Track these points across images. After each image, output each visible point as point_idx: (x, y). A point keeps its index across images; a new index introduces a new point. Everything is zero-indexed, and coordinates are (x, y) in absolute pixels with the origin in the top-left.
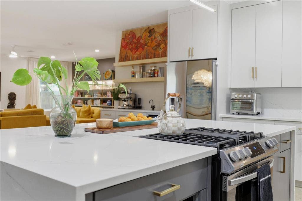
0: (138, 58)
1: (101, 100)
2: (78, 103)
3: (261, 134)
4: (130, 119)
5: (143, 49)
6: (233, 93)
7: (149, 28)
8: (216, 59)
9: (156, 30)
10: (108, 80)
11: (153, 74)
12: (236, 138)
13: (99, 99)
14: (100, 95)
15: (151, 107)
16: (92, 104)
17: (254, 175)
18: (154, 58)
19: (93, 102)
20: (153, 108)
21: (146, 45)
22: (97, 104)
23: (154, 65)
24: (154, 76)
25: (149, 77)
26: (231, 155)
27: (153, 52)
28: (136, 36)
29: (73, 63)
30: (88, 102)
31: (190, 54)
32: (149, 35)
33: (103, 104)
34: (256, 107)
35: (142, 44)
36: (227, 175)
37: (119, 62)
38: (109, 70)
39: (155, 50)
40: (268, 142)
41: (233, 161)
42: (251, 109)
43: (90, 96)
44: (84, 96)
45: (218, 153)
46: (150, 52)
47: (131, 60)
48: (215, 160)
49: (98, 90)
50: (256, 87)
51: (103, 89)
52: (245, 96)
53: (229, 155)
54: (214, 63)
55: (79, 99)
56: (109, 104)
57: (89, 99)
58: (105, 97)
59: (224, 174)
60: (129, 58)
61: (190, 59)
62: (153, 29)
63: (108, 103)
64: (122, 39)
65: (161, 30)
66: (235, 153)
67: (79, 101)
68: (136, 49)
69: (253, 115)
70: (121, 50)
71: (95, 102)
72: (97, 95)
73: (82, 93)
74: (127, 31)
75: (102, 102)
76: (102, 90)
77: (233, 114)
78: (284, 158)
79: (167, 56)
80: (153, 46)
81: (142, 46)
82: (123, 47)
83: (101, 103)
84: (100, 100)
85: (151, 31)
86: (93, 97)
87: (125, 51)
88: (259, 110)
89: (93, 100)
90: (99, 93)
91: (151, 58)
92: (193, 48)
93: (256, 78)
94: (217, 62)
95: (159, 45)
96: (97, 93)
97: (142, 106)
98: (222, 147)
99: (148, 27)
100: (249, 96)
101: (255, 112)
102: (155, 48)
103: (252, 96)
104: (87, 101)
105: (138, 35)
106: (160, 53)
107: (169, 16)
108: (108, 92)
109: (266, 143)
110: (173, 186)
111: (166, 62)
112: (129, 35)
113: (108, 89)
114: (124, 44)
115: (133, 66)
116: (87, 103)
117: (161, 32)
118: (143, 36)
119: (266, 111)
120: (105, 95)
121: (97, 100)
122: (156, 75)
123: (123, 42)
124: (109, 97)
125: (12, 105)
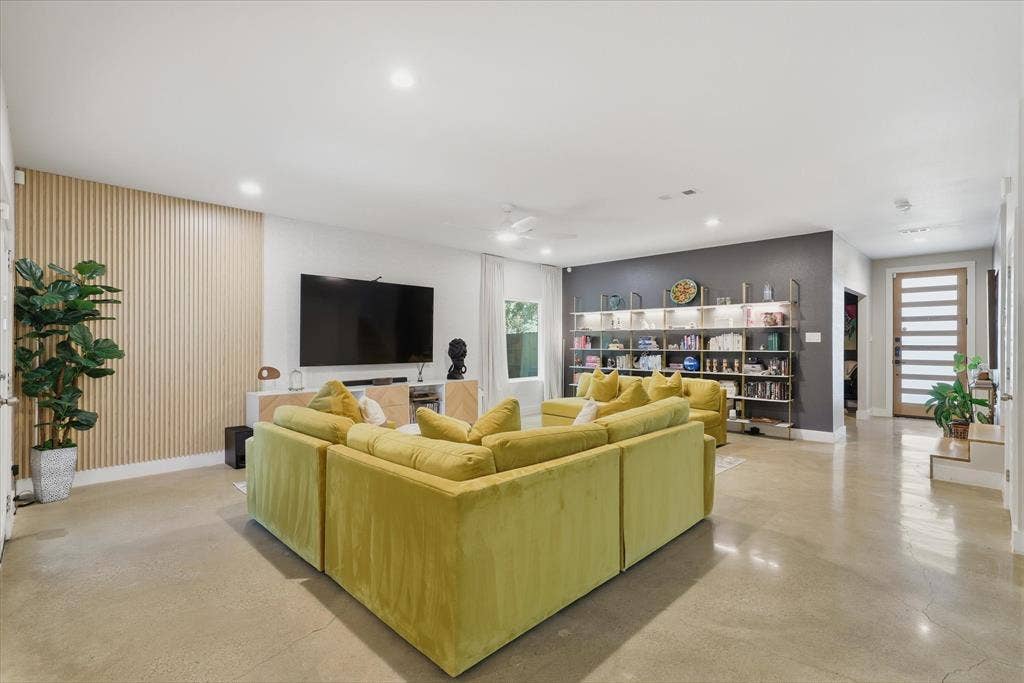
1: (662, 357)
2: (589, 363)
13: (657, 353)
14: (656, 343)
16: (630, 365)
22: (650, 366)
29: (565, 269)
30: (618, 361)
33: (669, 366)
44: (604, 347)
51: (667, 328)
56: (690, 366)
57: (621, 353)
58: (673, 348)
63: (686, 363)
67: (593, 358)
71: (642, 360)
73: (593, 339)
75: (667, 362)
76: (665, 331)
83: (662, 363)
84: (659, 357)
86: (635, 347)
90: (655, 340)
96: (647, 339)
108: (689, 336)
116: (612, 363)
120: (674, 344)
121: (651, 357)
124: (693, 349)
125: (456, 372)
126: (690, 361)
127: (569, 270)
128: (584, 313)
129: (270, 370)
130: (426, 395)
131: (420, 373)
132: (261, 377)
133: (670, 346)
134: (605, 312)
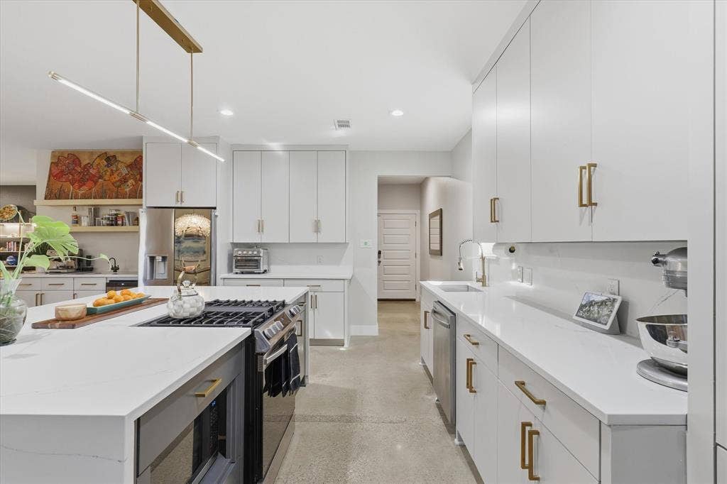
0: (84, 197)
3: (284, 302)
4: (112, 301)
5: (95, 183)
6: (236, 249)
7: (106, 153)
8: (215, 208)
9: (119, 158)
10: (8, 221)
11: (114, 221)
12: (265, 310)
15: (112, 269)
17: (284, 348)
18: (117, 198)
20: (115, 269)
21: (101, 177)
23: (117, 208)
24: (117, 225)
25: (108, 225)
26: (266, 332)
27: (115, 189)
28: (81, 163)
31: (179, 200)
32: (105, 163)
34: (263, 265)
35: (94, 176)
36: (263, 354)
37: (45, 199)
38: (12, 205)
39: (119, 186)
40: (292, 310)
41: (269, 339)
42: (258, 267)
45: (253, 332)
46: (109, 189)
47: (71, 199)
48: (250, 342)
50: (263, 242)
52: (250, 253)
53: (264, 332)
54: (213, 213)
56: (11, 262)
59: (259, 354)
60: (68, 195)
61: (179, 205)
62: (114, 156)
64: (52, 163)
65: (129, 160)
66: (269, 330)
68: (82, 183)
69: (259, 273)
70: (49, 181)
74: (62, 152)
77: (237, 273)
78: (301, 321)
79: (141, 197)
80: (114, 180)
81: (94, 179)
82: (54, 177)
85: (110, 158)
87: (59, 183)
88: (266, 268)
91: (111, 198)
92: (182, 192)
93: (263, 231)
94: (217, 212)
95: (124, 180)
97: (94, 267)
98: (256, 324)
99: (103, 152)
100: (255, 253)
101: (262, 270)
102: (118, 183)
103: (259, 252)
105: (85, 161)
106: (126, 192)
107: (144, 144)
108: (9, 242)
109: (290, 311)
110: (214, 381)
111: (141, 205)
112: (67, 158)
113: (10, 236)
114: (56, 171)
115: (75, 207)
117: (128, 163)
118: (94, 165)
119: (272, 267)
122: (120, 222)
123: (52, 169)
124: (12, 251)
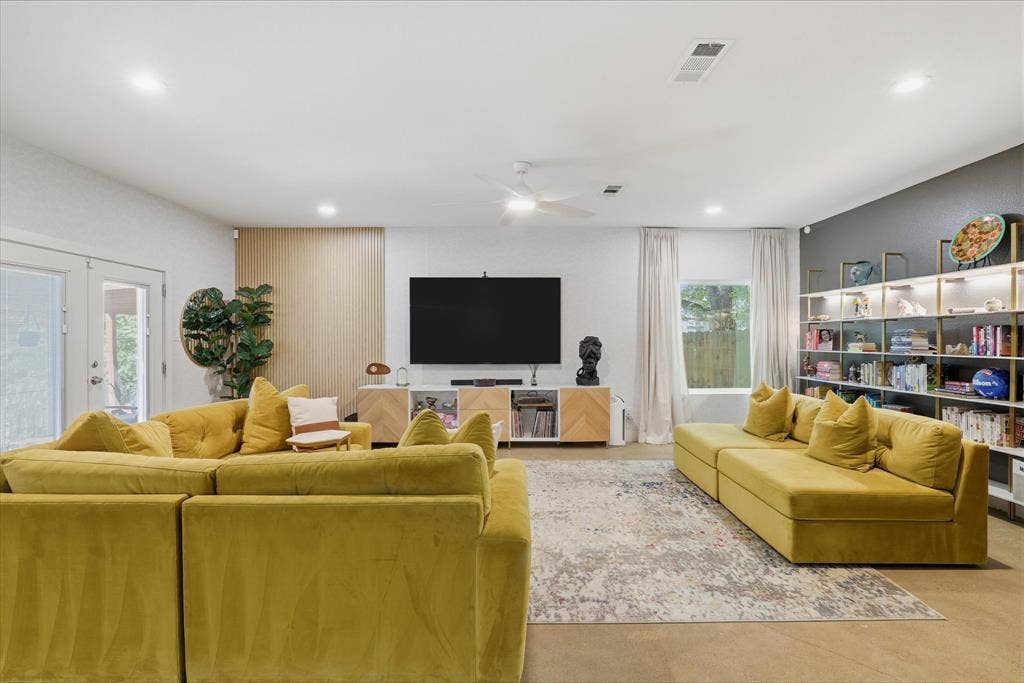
1: (929, 367)
2: (819, 373)
13: (921, 360)
14: (925, 342)
16: (880, 379)
19: (887, 375)
22: (909, 383)
29: (802, 230)
30: (862, 372)
33: (942, 385)
38: (985, 218)
43: (873, 345)
44: (845, 347)
49: (916, 321)
51: (945, 313)
55: (826, 357)
56: (984, 388)
57: (868, 359)
58: (953, 352)
63: (976, 382)
67: (826, 365)
71: (896, 372)
72: (910, 344)
73: (837, 336)
75: (938, 379)
76: (940, 319)
83: (930, 381)
84: (923, 367)
86: (888, 349)
89: (889, 364)
90: (922, 336)
96: (909, 335)
104: (857, 366)
108: (979, 328)
113: (982, 309)
116: (857, 375)
120: (954, 344)
121: (910, 368)
124: (989, 355)
125: (588, 376)
126: (986, 378)
127: (807, 230)
128: (824, 294)
129: (379, 366)
130: (544, 401)
131: (534, 376)
132: (369, 371)
133: (949, 347)
134: (846, 290)
